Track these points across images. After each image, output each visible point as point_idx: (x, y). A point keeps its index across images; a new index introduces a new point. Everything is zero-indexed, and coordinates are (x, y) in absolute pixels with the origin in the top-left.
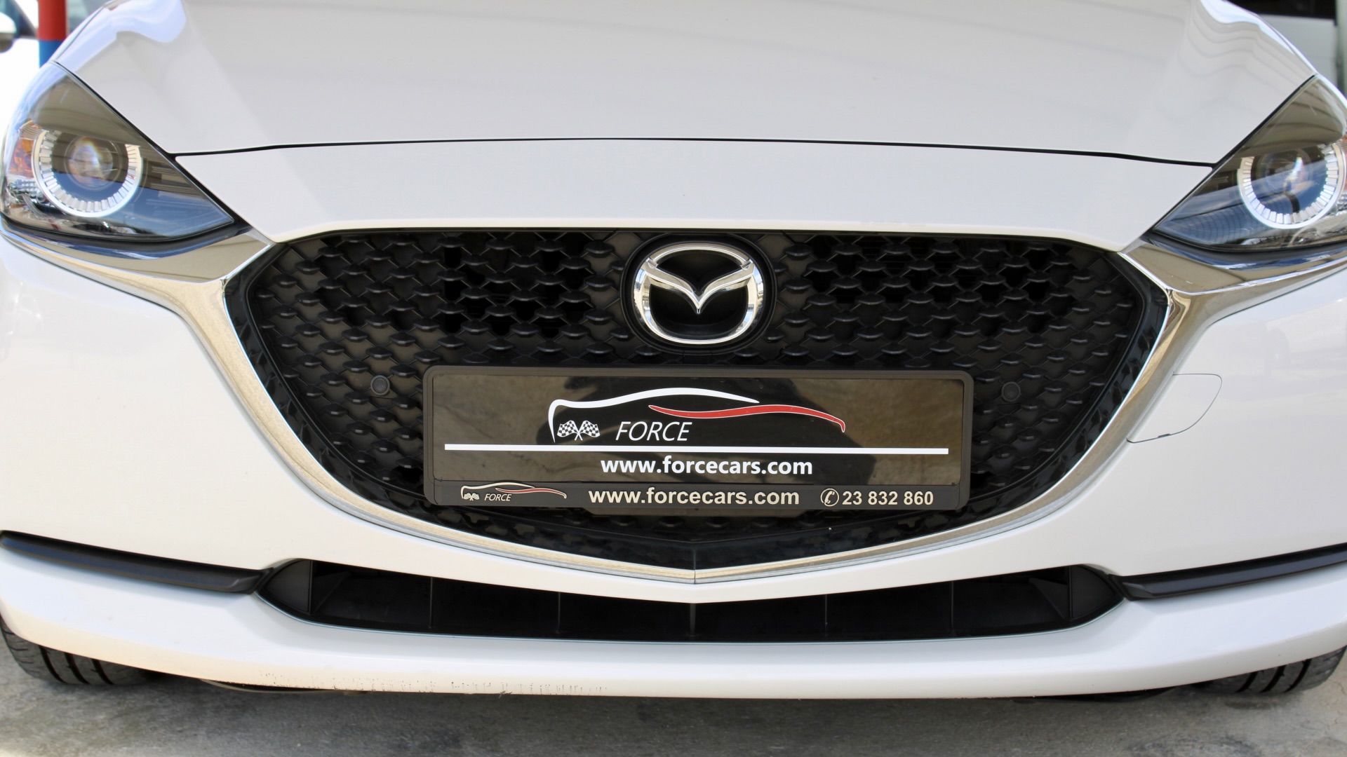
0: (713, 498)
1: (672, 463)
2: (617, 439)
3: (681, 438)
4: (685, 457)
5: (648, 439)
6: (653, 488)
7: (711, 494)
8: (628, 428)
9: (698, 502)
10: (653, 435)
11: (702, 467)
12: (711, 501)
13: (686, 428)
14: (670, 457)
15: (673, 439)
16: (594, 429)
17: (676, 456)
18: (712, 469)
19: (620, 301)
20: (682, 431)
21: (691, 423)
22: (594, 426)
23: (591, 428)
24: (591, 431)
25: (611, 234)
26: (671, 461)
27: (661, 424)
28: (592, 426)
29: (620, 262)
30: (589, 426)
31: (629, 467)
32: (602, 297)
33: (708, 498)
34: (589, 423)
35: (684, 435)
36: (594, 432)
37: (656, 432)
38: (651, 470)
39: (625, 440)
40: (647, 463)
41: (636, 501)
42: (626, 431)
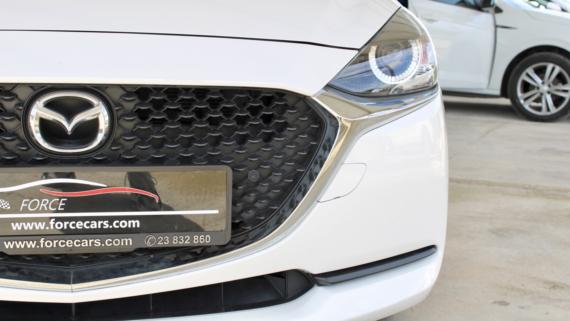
0: (81, 243)
1: (55, 223)
2: (21, 210)
3: (60, 208)
4: (63, 219)
5: (40, 209)
6: (44, 239)
7: (79, 241)
8: (28, 202)
9: (71, 245)
10: (43, 207)
11: (74, 225)
12: (79, 245)
13: (63, 202)
14: (54, 220)
15: (55, 209)
16: (6, 204)
17: (57, 219)
18: (80, 226)
19: (21, 126)
20: (61, 204)
21: (66, 199)
22: (6, 203)
23: (5, 204)
24: (4, 205)
25: (15, 87)
26: (55, 222)
27: (48, 201)
28: (5, 202)
29: (20, 104)
30: (3, 203)
31: (28, 226)
32: (11, 125)
33: (77, 243)
34: (3, 201)
35: (62, 207)
36: (6, 206)
37: (45, 205)
38: (42, 228)
39: (26, 211)
40: (40, 224)
41: (33, 246)
42: (26, 205)
